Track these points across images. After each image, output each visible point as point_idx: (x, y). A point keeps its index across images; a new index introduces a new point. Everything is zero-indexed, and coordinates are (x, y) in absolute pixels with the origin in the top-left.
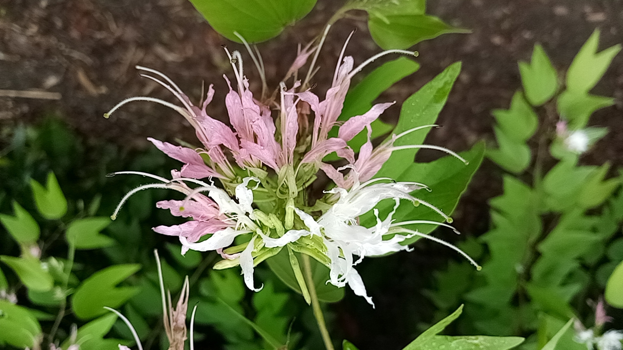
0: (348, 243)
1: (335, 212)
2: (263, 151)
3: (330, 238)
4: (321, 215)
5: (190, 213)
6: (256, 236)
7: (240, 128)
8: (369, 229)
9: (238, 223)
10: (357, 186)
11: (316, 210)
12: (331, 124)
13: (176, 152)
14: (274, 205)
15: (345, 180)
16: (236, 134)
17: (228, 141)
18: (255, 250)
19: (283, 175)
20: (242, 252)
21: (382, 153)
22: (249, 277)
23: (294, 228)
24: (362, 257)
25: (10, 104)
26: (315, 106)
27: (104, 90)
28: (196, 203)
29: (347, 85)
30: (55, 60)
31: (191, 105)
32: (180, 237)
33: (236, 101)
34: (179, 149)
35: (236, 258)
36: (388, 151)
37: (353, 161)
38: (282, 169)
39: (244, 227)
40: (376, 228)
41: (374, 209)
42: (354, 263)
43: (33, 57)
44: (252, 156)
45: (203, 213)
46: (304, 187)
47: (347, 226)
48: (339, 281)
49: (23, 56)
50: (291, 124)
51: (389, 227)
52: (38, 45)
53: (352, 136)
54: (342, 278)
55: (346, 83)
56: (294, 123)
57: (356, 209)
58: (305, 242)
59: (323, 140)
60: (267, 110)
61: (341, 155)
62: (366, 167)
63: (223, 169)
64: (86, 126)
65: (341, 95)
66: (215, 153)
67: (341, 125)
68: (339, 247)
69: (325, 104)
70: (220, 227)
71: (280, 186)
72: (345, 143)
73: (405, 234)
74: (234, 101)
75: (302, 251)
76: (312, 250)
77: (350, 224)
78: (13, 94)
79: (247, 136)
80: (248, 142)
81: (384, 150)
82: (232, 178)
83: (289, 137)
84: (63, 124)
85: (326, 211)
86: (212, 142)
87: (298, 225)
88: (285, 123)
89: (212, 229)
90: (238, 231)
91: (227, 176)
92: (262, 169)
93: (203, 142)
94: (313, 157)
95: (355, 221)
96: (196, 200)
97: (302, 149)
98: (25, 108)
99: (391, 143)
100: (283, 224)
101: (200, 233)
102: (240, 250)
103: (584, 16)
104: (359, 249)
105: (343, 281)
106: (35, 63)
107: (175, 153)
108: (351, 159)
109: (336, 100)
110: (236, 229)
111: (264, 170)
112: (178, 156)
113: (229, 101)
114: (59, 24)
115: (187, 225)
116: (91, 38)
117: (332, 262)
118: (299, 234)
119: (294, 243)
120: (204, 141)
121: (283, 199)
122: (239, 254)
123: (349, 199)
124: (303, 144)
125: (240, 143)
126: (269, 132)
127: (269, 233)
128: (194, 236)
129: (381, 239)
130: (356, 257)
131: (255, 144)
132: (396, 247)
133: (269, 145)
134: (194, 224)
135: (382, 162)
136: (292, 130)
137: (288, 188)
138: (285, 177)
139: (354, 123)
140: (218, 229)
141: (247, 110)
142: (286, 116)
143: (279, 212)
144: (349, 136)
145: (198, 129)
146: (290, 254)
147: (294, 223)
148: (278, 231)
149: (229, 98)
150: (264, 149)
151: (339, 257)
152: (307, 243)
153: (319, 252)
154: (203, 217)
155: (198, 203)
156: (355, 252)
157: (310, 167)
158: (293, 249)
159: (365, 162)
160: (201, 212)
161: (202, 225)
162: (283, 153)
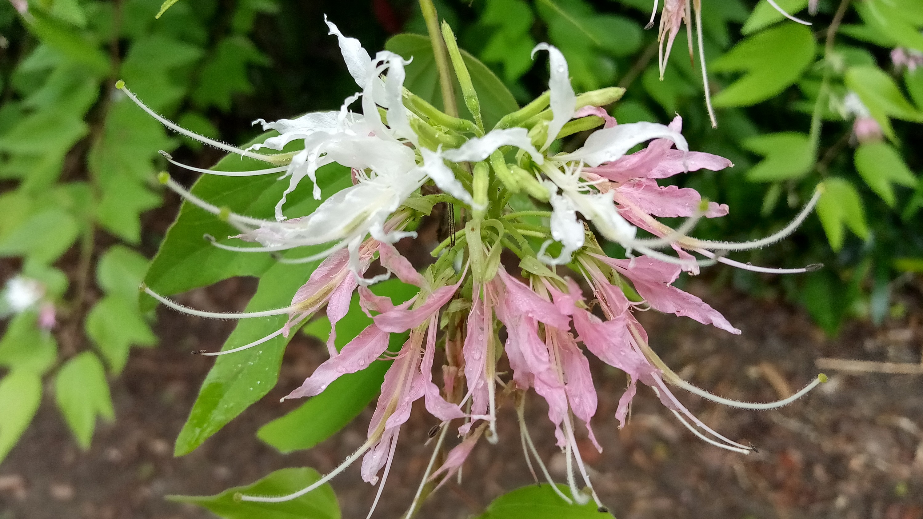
0: (372, 134)
1: (395, 195)
2: (528, 308)
3: (406, 144)
4: (422, 187)
5: (661, 194)
6: (543, 148)
7: (569, 349)
8: (333, 161)
9: (578, 174)
10: (354, 243)
11: (432, 196)
12: (403, 356)
13: (686, 306)
14: (507, 206)
15: (377, 253)
16: (578, 339)
17: (594, 326)
18: (545, 123)
19: (492, 264)
20: (570, 121)
21: (309, 301)
22: (558, 72)
23: (471, 165)
24: (344, 108)
25: (891, 352)
26: (432, 394)
27: (753, 372)
28: (650, 212)
29: (374, 428)
30: (825, 417)
31: (655, 388)
32: (687, 150)
33: (577, 400)
34: (682, 311)
35: (581, 108)
36: (298, 306)
37: (362, 290)
38: (494, 274)
39: (566, 167)
40: (318, 164)
41: (320, 199)
42: (360, 98)
43: (856, 422)
44: (548, 299)
45: (637, 193)
46: (453, 236)
47: (373, 167)
48: (388, 62)
49: (872, 422)
50: (477, 356)
51: (290, 166)
52: (850, 439)
53: (364, 334)
54: (382, 68)
55: (374, 431)
56: (470, 358)
57: (355, 200)
58: (451, 137)
59: (418, 328)
60: (520, 381)
61: (384, 300)
62: (338, 277)
63: (599, 272)
64: (780, 318)
65: (384, 409)
66: (615, 303)
67: (384, 353)
68: (389, 127)
69: (413, 392)
70: (610, 167)
71: (497, 242)
72: (376, 323)
73: (263, 151)
74: (581, 401)
75: (457, 121)
76: (440, 122)
77: (368, 171)
78: (888, 367)
79: (558, 335)
80: (556, 326)
81: (305, 308)
82: (582, 255)
83: (480, 331)
84: (813, 321)
85: (412, 195)
86: (622, 326)
87: (465, 169)
88: (488, 358)
89: (624, 163)
90: (576, 158)
91: (592, 258)
92: (529, 274)
93: (636, 322)
94: (436, 296)
95: (357, 177)
96: (652, 218)
97: (456, 306)
98: (870, 345)
99: (291, 322)
100: (492, 174)
101: (646, 156)
102: (574, 124)
103: (28, 484)
104: (350, 124)
105: (381, 63)
106: (855, 413)
107: (689, 303)
108: (364, 293)
109: (394, 401)
110: (582, 164)
111: (527, 272)
112: (684, 299)
113: (591, 401)
114: (819, 472)
115: (670, 171)
116: (771, 451)
117: (399, 99)
118: (463, 153)
119: (471, 135)
120: (634, 324)
121: (491, 218)
122: (575, 117)
123: (369, 219)
124: (454, 314)
125: (571, 323)
126: (518, 342)
127: (519, 156)
128: (659, 150)
129: (306, 142)
130: (357, 108)
131: (543, 321)
132: (284, 127)
133: (517, 318)
134: (657, 174)
135: (309, 284)
136: (475, 345)
137: (483, 238)
138: (487, 259)
139: (360, 359)
140: (613, 164)
141: (559, 385)
142: (485, 371)
143: (498, 193)
144: (370, 334)
145: (645, 345)
146: (480, 116)
147: (472, 174)
148: (502, 160)
149: (591, 408)
150: (528, 312)
151: (387, 109)
152: (447, 135)
153: (427, 119)
154: (638, 185)
155: (647, 211)
156: (360, 118)
157: (441, 276)
158: (474, 125)
159: (340, 285)
160: (641, 196)
161: (643, 171)
162: (492, 303)
